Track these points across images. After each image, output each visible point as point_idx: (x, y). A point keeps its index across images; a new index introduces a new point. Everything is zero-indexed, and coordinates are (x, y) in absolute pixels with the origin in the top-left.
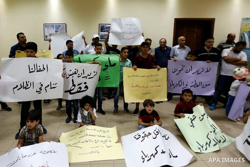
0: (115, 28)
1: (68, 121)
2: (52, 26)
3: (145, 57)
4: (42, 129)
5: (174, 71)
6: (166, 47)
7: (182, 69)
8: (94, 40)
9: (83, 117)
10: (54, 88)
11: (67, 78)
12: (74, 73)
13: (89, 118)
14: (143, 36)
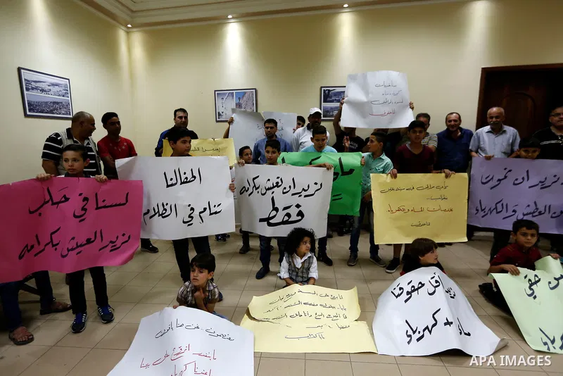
0: (354, 93)
2: (230, 95)
3: (417, 152)
5: (484, 181)
6: (461, 129)
7: (506, 177)
8: (311, 118)
9: (292, 269)
10: (216, 213)
11: (263, 195)
12: (275, 185)
13: (302, 272)
14: (412, 108)
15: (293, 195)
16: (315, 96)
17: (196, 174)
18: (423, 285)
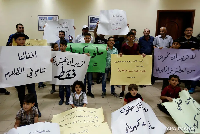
0: (103, 19)
1: (61, 104)
2: (46, 18)
3: (131, 46)
4: (37, 111)
5: (159, 58)
6: (150, 36)
7: (168, 56)
8: (84, 30)
9: (75, 100)
10: (43, 72)
11: (57, 65)
12: (64, 61)
13: (80, 101)
14: (129, 26)
15: (72, 65)
16: (86, 20)
17: (34, 54)
18: (134, 107)
